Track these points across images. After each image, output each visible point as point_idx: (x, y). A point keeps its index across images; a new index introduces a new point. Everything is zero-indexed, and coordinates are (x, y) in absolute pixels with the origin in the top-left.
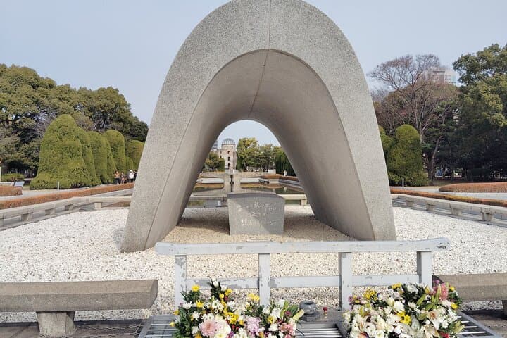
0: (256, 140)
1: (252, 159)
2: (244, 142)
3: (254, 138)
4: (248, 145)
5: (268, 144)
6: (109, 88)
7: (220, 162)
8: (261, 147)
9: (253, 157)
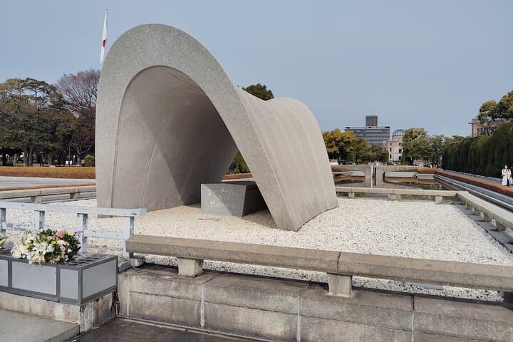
0: (425, 130)
1: (420, 152)
2: (412, 133)
3: (423, 129)
4: (416, 137)
5: (439, 135)
6: (258, 85)
7: (383, 154)
8: (430, 138)
9: (420, 149)
